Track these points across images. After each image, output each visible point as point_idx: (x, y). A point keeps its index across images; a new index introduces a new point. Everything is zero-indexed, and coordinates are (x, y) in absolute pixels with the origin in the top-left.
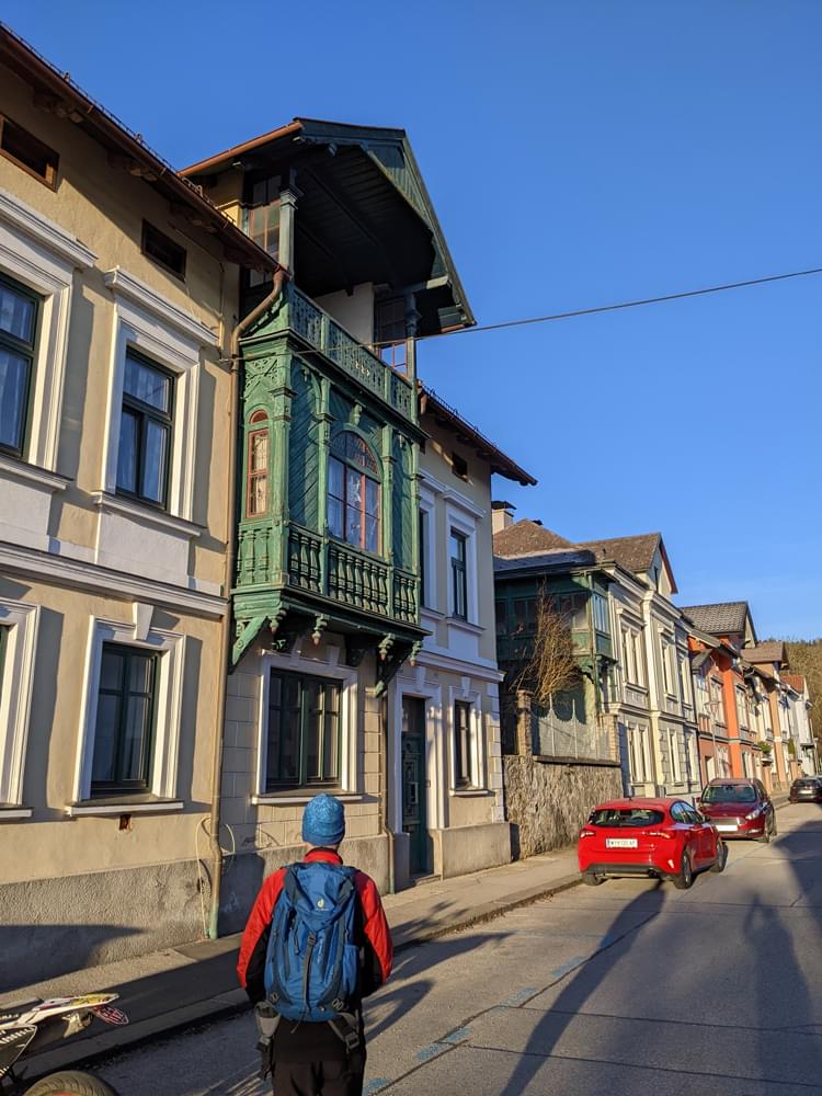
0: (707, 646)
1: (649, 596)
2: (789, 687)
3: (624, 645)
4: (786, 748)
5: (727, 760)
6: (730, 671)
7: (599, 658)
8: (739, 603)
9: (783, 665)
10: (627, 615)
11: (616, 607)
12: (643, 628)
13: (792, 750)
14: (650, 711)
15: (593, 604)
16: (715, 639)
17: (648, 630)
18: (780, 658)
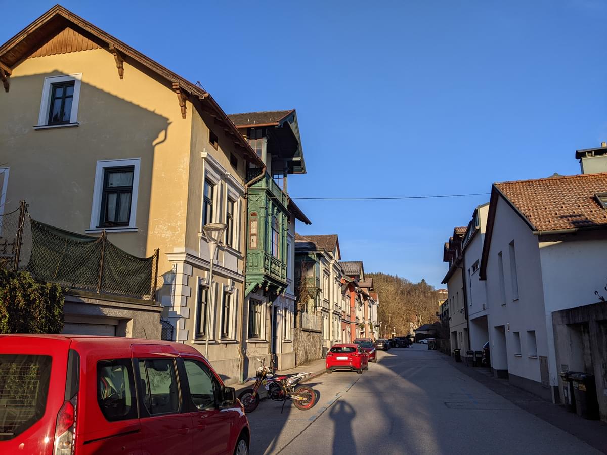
0: (347, 281)
1: (332, 262)
2: (372, 298)
3: (324, 283)
4: (369, 326)
5: (350, 331)
6: (354, 292)
7: (317, 289)
8: (359, 262)
9: (371, 289)
10: (326, 271)
11: (322, 267)
12: (329, 275)
13: (371, 328)
14: (329, 310)
15: (316, 265)
16: (349, 278)
17: (331, 276)
18: (371, 286)
